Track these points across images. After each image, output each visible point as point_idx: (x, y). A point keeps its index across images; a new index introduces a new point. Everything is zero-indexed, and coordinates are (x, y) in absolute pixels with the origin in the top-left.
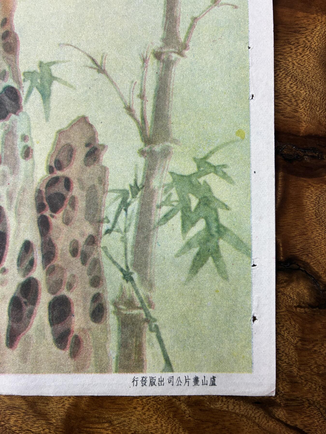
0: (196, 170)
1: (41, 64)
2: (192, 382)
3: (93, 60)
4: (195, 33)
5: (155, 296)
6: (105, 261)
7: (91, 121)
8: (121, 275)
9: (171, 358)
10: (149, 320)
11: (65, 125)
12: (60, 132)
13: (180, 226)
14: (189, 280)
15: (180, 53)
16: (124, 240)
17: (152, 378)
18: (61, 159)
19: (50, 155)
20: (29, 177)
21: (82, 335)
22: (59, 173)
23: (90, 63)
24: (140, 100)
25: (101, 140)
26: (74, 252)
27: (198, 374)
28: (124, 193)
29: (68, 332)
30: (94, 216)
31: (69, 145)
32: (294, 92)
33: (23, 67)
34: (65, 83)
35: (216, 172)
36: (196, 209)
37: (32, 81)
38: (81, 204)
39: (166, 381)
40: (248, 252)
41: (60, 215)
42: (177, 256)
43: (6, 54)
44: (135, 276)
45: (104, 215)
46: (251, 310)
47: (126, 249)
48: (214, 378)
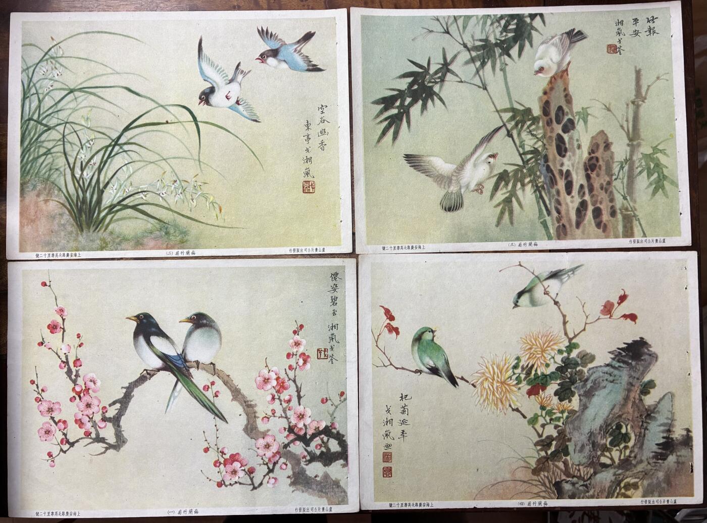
0: (652, 152)
1: (583, 108)
2: (655, 241)
3: (605, 106)
4: (649, 92)
5: (637, 206)
6: (615, 191)
7: (605, 132)
8: (622, 197)
9: (645, 232)
10: (635, 216)
11: (594, 134)
12: (592, 137)
13: (646, 176)
14: (651, 198)
15: (643, 101)
16: (623, 183)
17: (638, 240)
18: (593, 149)
19: (589, 148)
20: (581, 157)
21: (607, 223)
22: (593, 155)
23: (604, 107)
24: (626, 123)
25: (610, 140)
26: (602, 188)
27: (657, 238)
28: (621, 163)
29: (601, 222)
30: (609, 173)
31: (597, 143)
33: (575, 110)
34: (594, 116)
35: (661, 153)
36: (653, 169)
37: (579, 115)
38: (604, 168)
39: (644, 241)
40: (677, 186)
41: (595, 172)
42: (646, 189)
43: (567, 104)
44: (628, 198)
45: (613, 172)
46: (679, 210)
47: (623, 186)
48: (664, 239)
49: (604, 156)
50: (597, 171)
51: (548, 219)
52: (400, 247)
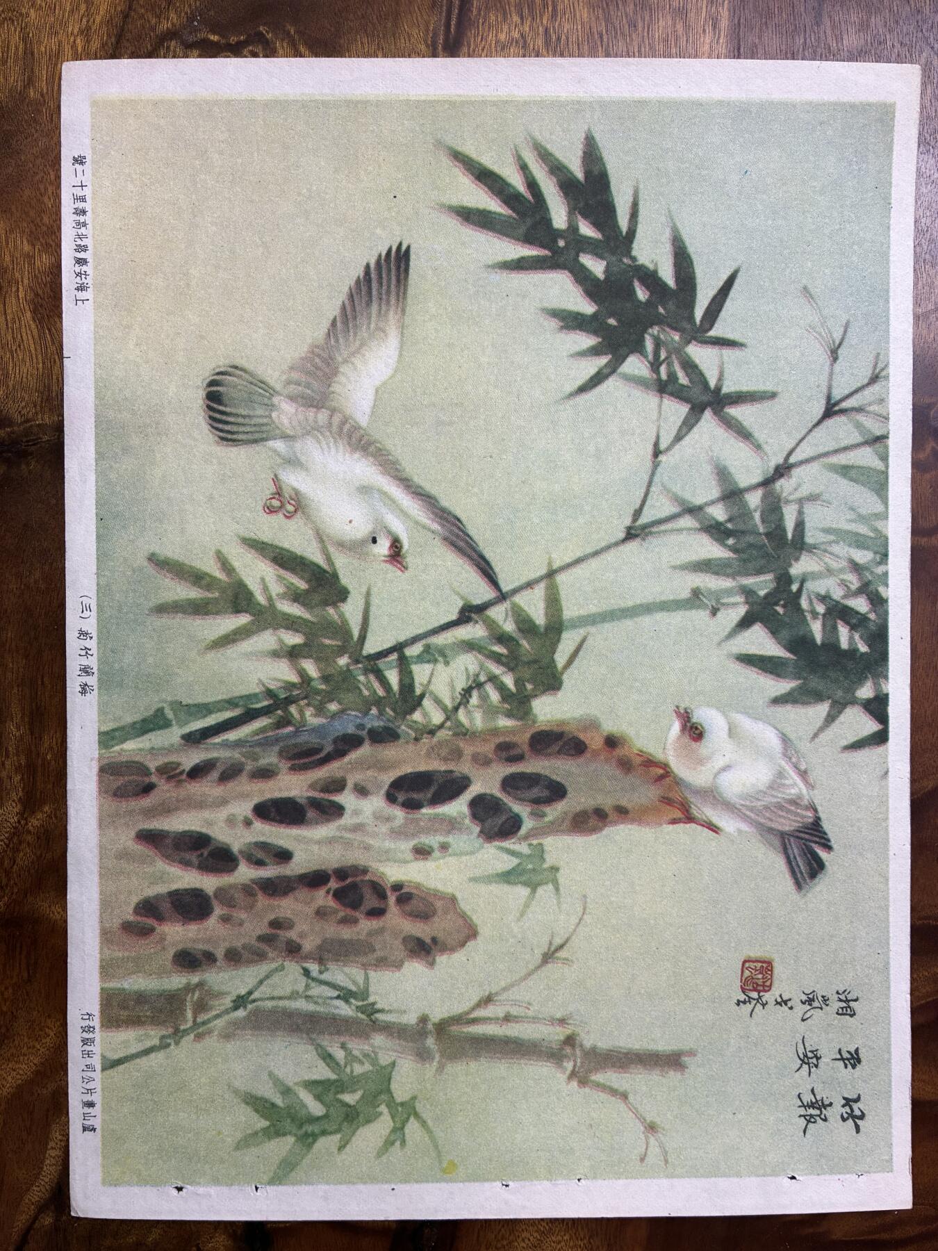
0: (399, 1100)
1: (555, 869)
2: (88, 1098)
3: (561, 947)
4: (603, 1096)
5: (211, 1042)
6: (263, 968)
7: (470, 944)
8: (243, 992)
9: (121, 1068)
10: (178, 1034)
11: (464, 906)
12: (453, 899)
13: (316, 1077)
14: (236, 1092)
15: (573, 1075)
16: (294, 996)
17: (92, 1041)
18: (414, 902)
19: (418, 886)
20: (387, 856)
21: (154, 937)
22: (392, 899)
23: (558, 941)
24: (501, 1015)
25: (442, 960)
26: (276, 924)
27: (98, 1107)
28: (363, 994)
29: (160, 918)
30: (329, 952)
31: (434, 913)
32: (516, 1244)
33: (549, 842)
34: (527, 905)
35: (394, 1130)
36: (341, 1101)
37: (529, 856)
38: (346, 933)
39: (88, 1061)
40: (276, 1180)
41: (331, 902)
42: (271, 1074)
43: (570, 816)
44: (241, 1013)
45: (331, 966)
46: (191, 1184)
47: (280, 998)
48: (94, 1130)
49: (387, 936)
50: (335, 912)
51: (174, 735)
52: (82, 219)
